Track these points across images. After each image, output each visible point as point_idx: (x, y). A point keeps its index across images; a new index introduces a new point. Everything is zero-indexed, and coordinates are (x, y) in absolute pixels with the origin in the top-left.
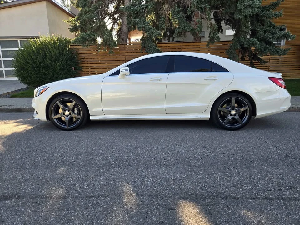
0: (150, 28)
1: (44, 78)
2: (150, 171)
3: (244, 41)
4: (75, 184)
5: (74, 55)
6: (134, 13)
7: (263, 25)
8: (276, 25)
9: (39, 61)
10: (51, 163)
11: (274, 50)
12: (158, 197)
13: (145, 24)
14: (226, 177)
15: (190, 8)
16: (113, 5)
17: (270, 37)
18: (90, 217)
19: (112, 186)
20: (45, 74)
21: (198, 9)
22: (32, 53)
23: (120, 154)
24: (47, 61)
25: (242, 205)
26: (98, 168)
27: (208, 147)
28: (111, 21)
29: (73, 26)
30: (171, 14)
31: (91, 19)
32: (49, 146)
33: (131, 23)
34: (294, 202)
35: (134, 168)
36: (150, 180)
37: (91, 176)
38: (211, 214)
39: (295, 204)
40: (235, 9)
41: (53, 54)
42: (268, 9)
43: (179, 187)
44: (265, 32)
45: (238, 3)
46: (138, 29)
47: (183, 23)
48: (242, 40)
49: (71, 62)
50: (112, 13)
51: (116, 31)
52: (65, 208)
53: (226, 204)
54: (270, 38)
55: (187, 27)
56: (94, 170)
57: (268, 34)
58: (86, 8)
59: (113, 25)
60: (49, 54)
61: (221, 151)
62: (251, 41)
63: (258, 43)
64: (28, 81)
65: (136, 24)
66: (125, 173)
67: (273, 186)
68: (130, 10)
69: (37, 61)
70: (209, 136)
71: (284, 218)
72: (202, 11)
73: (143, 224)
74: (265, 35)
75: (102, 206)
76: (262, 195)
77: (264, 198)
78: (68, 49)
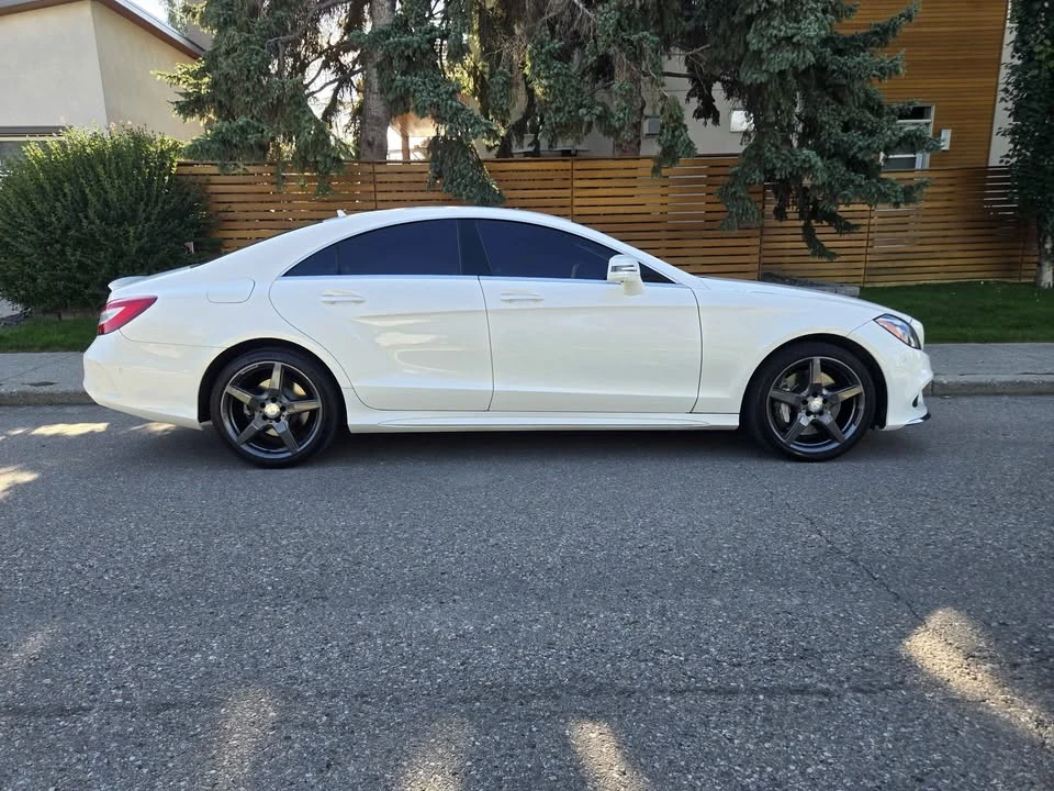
0: (457, 107)
1: (79, 283)
2: (384, 614)
3: (777, 158)
4: (121, 667)
5: (189, 199)
6: (400, 56)
7: (840, 102)
8: (885, 101)
9: (59, 220)
10: (55, 595)
11: (874, 190)
12: (382, 700)
13: (438, 95)
14: (619, 627)
15: (592, 41)
16: (336, 19)
17: (860, 147)
18: (145, 771)
19: (243, 667)
20: (82, 266)
21: (620, 45)
22: (37, 193)
23: (300, 556)
24: (92, 223)
25: (635, 714)
26: (211, 610)
27: (598, 527)
28: (328, 75)
29: (187, 95)
30: (530, 59)
31: (249, 71)
32: (63, 535)
33: (391, 89)
34: (796, 701)
35: (334, 606)
36: (375, 644)
37: (183, 639)
38: (534, 747)
39: (797, 706)
40: (741, 51)
41: (112, 196)
42: (862, 45)
43: (462, 664)
44: (846, 128)
45: (752, 31)
46: (417, 112)
47: (572, 94)
48: (768, 154)
49: (180, 225)
50: (330, 47)
51: (350, 110)
52: (71, 745)
53: (589, 711)
54: (861, 149)
55: (585, 106)
56: (196, 615)
57: (854, 134)
58: (232, 31)
59: (336, 91)
60: (98, 195)
61: (634, 538)
62: (796, 160)
63: (820, 164)
64: (22, 292)
65: (409, 92)
66: (297, 623)
67: (754, 650)
68: (387, 46)
69: (54, 219)
70: (616, 488)
71: (749, 749)
72: (634, 53)
73: (312, 787)
74: (845, 139)
75: (192, 736)
76: (709, 679)
77: (712, 690)
78: (167, 178)
